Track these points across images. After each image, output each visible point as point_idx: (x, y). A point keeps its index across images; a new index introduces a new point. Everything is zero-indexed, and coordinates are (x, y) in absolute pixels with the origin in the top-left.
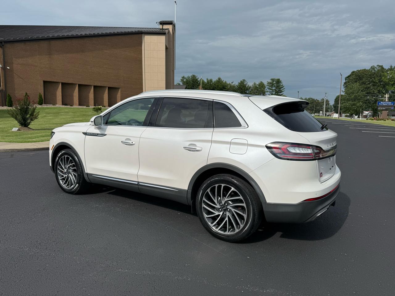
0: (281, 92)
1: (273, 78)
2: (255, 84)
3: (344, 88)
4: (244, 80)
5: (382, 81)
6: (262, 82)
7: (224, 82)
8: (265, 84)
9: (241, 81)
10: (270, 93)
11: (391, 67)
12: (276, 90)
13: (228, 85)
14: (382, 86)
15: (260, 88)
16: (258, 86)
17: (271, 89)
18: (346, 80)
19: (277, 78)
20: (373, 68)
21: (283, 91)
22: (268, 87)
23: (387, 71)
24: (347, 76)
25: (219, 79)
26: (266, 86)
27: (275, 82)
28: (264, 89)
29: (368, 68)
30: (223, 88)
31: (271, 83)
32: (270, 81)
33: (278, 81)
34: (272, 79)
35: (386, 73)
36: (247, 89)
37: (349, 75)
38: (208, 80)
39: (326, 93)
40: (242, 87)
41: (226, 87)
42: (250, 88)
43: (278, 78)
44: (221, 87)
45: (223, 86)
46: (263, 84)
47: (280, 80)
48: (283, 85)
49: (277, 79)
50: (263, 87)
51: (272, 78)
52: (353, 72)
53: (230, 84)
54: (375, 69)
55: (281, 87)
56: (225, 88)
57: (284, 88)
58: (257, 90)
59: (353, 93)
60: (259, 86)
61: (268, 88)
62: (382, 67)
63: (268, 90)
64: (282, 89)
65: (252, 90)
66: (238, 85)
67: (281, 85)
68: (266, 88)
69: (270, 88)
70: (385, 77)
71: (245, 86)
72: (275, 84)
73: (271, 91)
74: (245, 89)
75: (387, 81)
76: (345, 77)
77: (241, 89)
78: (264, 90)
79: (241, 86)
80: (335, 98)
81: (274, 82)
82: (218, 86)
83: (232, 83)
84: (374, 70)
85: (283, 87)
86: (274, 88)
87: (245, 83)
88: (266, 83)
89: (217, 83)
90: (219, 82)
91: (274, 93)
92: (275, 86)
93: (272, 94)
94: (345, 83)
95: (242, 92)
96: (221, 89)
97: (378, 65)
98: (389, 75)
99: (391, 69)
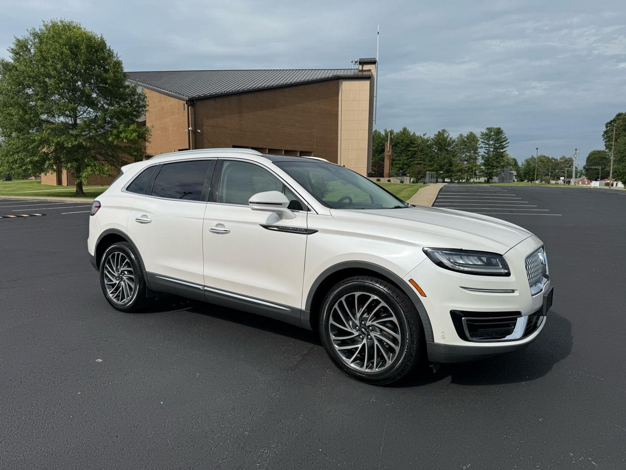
0: (502, 149)
1: (490, 127)
2: (461, 135)
3: (604, 140)
4: (444, 131)
6: (472, 133)
7: (411, 134)
8: (477, 136)
9: (439, 132)
10: (486, 150)
12: (494, 146)
13: (418, 138)
15: (470, 142)
16: (466, 139)
17: (487, 144)
18: (607, 127)
19: (496, 126)
21: (506, 145)
22: (483, 140)
24: (609, 121)
25: (405, 129)
26: (479, 139)
27: (493, 133)
28: (477, 143)
30: (410, 143)
31: (486, 135)
32: (485, 131)
33: (499, 132)
34: (488, 129)
36: (449, 145)
37: (612, 119)
38: (386, 131)
39: (576, 150)
40: (440, 141)
41: (416, 142)
42: (454, 142)
43: (498, 127)
44: (408, 142)
45: (410, 140)
46: (475, 137)
47: (502, 129)
48: (505, 137)
49: (497, 129)
50: (474, 141)
51: (488, 127)
52: (619, 115)
55: (502, 140)
56: (414, 144)
57: (507, 142)
58: (465, 145)
60: (468, 139)
61: (482, 142)
63: (482, 145)
64: (504, 143)
65: (456, 145)
66: (435, 138)
67: (504, 137)
68: (480, 142)
69: (486, 141)
71: (445, 139)
72: (494, 135)
73: (487, 146)
74: (445, 144)
76: (606, 123)
77: (440, 144)
78: (476, 146)
79: (439, 139)
80: (587, 156)
81: (491, 132)
82: (403, 140)
83: (424, 135)
85: (507, 140)
86: (491, 142)
87: (445, 136)
88: (478, 135)
89: (400, 136)
90: (404, 134)
91: (492, 149)
92: (493, 139)
93: (489, 151)
94: (606, 132)
95: (440, 149)
96: (408, 146)
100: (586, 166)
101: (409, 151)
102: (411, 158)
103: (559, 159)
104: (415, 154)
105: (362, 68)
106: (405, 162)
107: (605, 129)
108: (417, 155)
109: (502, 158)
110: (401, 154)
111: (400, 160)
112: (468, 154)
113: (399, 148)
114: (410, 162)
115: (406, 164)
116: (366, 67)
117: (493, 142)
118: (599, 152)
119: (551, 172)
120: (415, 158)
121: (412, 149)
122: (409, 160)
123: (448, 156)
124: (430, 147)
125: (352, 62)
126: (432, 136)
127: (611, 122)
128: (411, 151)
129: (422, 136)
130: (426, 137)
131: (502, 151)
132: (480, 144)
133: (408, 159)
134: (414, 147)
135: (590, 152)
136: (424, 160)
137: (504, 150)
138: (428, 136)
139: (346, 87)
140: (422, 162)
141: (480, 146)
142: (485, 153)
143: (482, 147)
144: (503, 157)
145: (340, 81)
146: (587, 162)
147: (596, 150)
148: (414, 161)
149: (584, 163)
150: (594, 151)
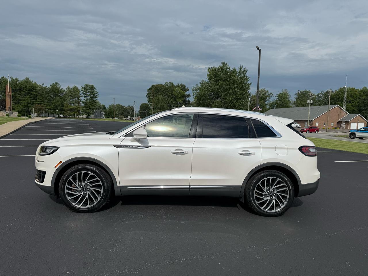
1: (87, 84)
2: (69, 87)
3: (147, 98)
4: (57, 83)
5: (173, 95)
6: (76, 87)
7: (33, 83)
8: (79, 89)
9: (53, 84)
10: (85, 98)
11: (178, 84)
12: (90, 96)
13: (38, 86)
14: (173, 98)
15: (74, 92)
16: (72, 90)
17: (86, 94)
18: (148, 91)
19: (90, 84)
20: (166, 84)
21: (97, 96)
22: (83, 92)
23: (176, 87)
24: (149, 88)
25: (27, 79)
26: (80, 91)
27: (89, 88)
28: (79, 93)
29: (163, 84)
30: (32, 89)
31: (85, 89)
32: (84, 86)
33: (92, 88)
35: (175, 89)
36: (61, 93)
37: (150, 87)
38: (12, 78)
39: (135, 102)
40: (54, 90)
41: (36, 89)
42: (64, 91)
43: (92, 85)
44: (30, 88)
45: (32, 87)
46: (78, 89)
47: (94, 86)
48: (97, 91)
49: (91, 86)
50: (77, 92)
51: (86, 84)
52: (153, 86)
53: (40, 85)
54: (168, 85)
55: (95, 93)
56: (35, 90)
57: (97, 94)
58: (72, 94)
59: (159, 103)
60: (73, 90)
61: (83, 93)
62: (172, 83)
63: (82, 95)
64: (96, 95)
65: (66, 93)
66: (51, 87)
67: (95, 91)
68: (81, 93)
69: (84, 93)
70: (175, 92)
71: (58, 89)
72: (89, 89)
73: (86, 96)
74: (58, 92)
75: (177, 95)
76: (147, 89)
77: (54, 91)
78: (79, 95)
79: (54, 88)
80: (140, 106)
81: (88, 87)
82: (26, 86)
83: (43, 84)
84: (168, 86)
85: (97, 93)
86: (88, 94)
87: (58, 86)
90: (27, 82)
91: (89, 98)
92: (89, 91)
93: (87, 99)
94: (148, 94)
95: (55, 95)
96: (30, 90)
97: (170, 82)
98: (177, 90)
99: (178, 86)
100: (140, 111)
101: (31, 94)
102: (34, 99)
103: (127, 107)
104: (36, 97)
106: (29, 102)
107: (147, 92)
108: (38, 98)
109: (95, 104)
110: (26, 96)
111: (25, 100)
112: (74, 100)
113: (24, 91)
114: (33, 102)
115: (30, 103)
117: (89, 94)
118: (145, 104)
119: (124, 114)
120: (36, 99)
121: (34, 93)
122: (32, 101)
123: (60, 100)
124: (47, 93)
126: (49, 86)
127: (150, 89)
128: (33, 94)
129: (42, 85)
130: (44, 86)
131: (95, 99)
132: (81, 94)
133: (31, 100)
134: (36, 92)
135: (141, 104)
136: (43, 102)
137: (96, 99)
138: (46, 86)
140: (42, 103)
141: (81, 95)
142: (84, 100)
143: (82, 96)
144: (95, 103)
146: (140, 109)
147: (144, 103)
148: (36, 101)
149: (139, 110)
150: (143, 104)
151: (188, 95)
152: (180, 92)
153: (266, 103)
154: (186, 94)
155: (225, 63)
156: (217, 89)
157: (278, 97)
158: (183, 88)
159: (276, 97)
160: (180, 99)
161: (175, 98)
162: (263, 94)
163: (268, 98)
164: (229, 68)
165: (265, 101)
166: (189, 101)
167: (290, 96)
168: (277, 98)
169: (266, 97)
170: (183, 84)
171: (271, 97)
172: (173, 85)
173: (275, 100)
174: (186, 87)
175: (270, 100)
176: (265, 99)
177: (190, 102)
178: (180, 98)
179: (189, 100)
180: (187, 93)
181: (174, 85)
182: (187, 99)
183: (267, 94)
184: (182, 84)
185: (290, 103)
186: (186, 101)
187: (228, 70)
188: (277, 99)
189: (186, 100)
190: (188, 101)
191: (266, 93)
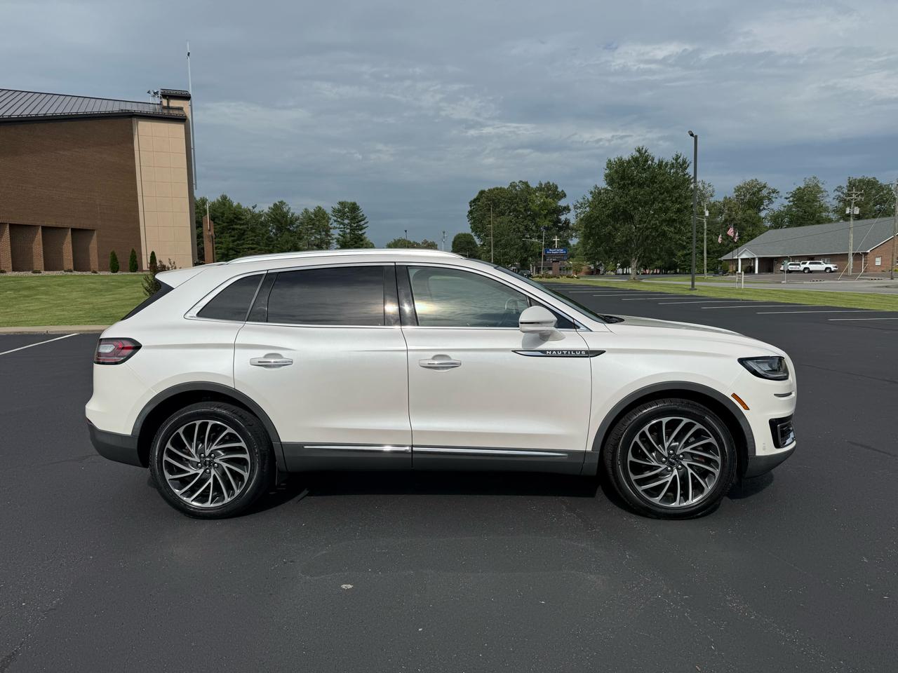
0: (361, 230)
1: (343, 201)
2: (306, 211)
3: (469, 221)
4: (281, 203)
5: (529, 210)
6: (320, 208)
7: (235, 205)
8: (327, 212)
9: (275, 205)
10: (340, 231)
11: (541, 184)
12: (351, 226)
13: (245, 211)
14: (529, 218)
15: (319, 221)
16: (313, 216)
17: (341, 223)
18: (471, 206)
19: (350, 200)
20: (513, 185)
21: (364, 226)
22: (335, 218)
23: (536, 191)
24: (472, 199)
25: (224, 198)
26: (330, 216)
27: (347, 209)
28: (328, 222)
29: (506, 186)
30: (235, 218)
31: (339, 211)
32: (337, 206)
33: (354, 208)
34: (341, 203)
35: (534, 196)
36: (292, 223)
37: (475, 197)
39: (444, 232)
40: (278, 217)
41: (243, 217)
42: (297, 219)
43: (353, 201)
44: (231, 216)
45: (234, 214)
46: (324, 213)
47: (358, 204)
49: (351, 203)
50: (324, 218)
51: (341, 201)
52: (482, 192)
54: (517, 188)
55: (360, 219)
56: (240, 219)
57: (365, 221)
58: (313, 224)
60: (316, 216)
61: (335, 221)
62: (526, 183)
63: (335, 224)
64: (363, 222)
65: (301, 223)
66: (271, 213)
67: (361, 214)
68: (332, 221)
69: (339, 220)
70: (533, 202)
71: (285, 215)
72: (348, 212)
73: (342, 226)
74: (286, 221)
75: (537, 209)
76: (469, 201)
77: (278, 221)
78: (327, 226)
79: (276, 214)
80: (453, 240)
81: (345, 207)
82: (223, 214)
83: (254, 208)
84: (516, 190)
85: (365, 218)
86: (346, 221)
87: (285, 210)
88: (329, 211)
89: (219, 207)
90: (224, 205)
91: (348, 231)
92: (347, 217)
93: (345, 233)
94: (470, 212)
95: (280, 229)
96: (231, 222)
97: (520, 181)
98: (539, 199)
99: (540, 189)
101: (234, 229)
102: (238, 240)
104: (243, 234)
105: (168, 103)
106: (231, 246)
107: (469, 209)
108: (246, 236)
109: (361, 243)
110: (222, 233)
111: (221, 243)
112: (319, 237)
113: (219, 224)
114: (238, 245)
115: (232, 249)
116: (174, 103)
117: (348, 221)
118: (465, 235)
120: (244, 240)
121: (238, 227)
122: (236, 243)
123: (292, 238)
124: (264, 224)
125: (149, 92)
126: (266, 210)
127: (475, 201)
128: (237, 229)
129: (251, 208)
130: (257, 210)
131: (360, 233)
132: (333, 223)
133: (233, 241)
134: (241, 224)
135: (458, 233)
136: (258, 243)
137: (363, 231)
138: (261, 210)
139: (144, 130)
140: (255, 246)
141: (333, 226)
142: (340, 235)
143: (335, 228)
144: (362, 240)
145: (134, 120)
146: (453, 247)
147: (460, 232)
148: (243, 244)
151: (565, 207)
152: (544, 203)
153: (763, 214)
154: (560, 206)
155: (644, 150)
156: (626, 203)
157: (791, 199)
158: (552, 192)
159: (786, 198)
160: (545, 218)
161: (534, 217)
162: (754, 194)
163: (766, 202)
164: (653, 159)
165: (760, 211)
166: (567, 222)
167: (825, 194)
168: (790, 202)
169: (761, 201)
170: (551, 184)
171: (774, 200)
172: (528, 186)
173: (785, 207)
174: (560, 190)
175: (771, 206)
176: (760, 206)
177: (571, 225)
178: (545, 216)
179: (566, 219)
180: (562, 203)
181: (531, 186)
182: (563, 218)
183: (764, 192)
184: (549, 183)
185: (826, 210)
186: (559, 221)
187: (650, 162)
188: (792, 203)
189: (560, 219)
190: (565, 222)
191: (760, 190)
